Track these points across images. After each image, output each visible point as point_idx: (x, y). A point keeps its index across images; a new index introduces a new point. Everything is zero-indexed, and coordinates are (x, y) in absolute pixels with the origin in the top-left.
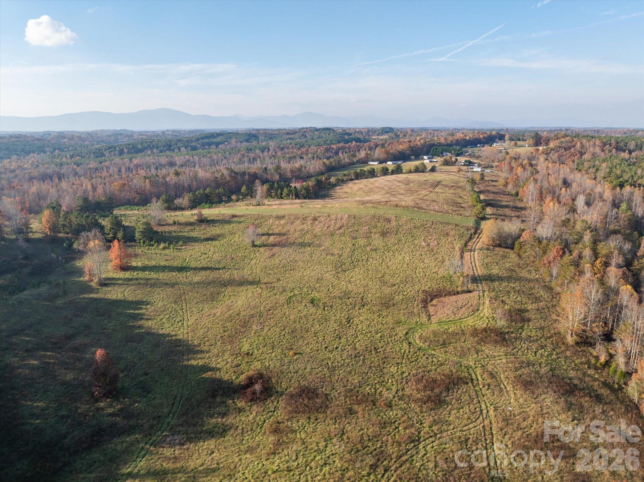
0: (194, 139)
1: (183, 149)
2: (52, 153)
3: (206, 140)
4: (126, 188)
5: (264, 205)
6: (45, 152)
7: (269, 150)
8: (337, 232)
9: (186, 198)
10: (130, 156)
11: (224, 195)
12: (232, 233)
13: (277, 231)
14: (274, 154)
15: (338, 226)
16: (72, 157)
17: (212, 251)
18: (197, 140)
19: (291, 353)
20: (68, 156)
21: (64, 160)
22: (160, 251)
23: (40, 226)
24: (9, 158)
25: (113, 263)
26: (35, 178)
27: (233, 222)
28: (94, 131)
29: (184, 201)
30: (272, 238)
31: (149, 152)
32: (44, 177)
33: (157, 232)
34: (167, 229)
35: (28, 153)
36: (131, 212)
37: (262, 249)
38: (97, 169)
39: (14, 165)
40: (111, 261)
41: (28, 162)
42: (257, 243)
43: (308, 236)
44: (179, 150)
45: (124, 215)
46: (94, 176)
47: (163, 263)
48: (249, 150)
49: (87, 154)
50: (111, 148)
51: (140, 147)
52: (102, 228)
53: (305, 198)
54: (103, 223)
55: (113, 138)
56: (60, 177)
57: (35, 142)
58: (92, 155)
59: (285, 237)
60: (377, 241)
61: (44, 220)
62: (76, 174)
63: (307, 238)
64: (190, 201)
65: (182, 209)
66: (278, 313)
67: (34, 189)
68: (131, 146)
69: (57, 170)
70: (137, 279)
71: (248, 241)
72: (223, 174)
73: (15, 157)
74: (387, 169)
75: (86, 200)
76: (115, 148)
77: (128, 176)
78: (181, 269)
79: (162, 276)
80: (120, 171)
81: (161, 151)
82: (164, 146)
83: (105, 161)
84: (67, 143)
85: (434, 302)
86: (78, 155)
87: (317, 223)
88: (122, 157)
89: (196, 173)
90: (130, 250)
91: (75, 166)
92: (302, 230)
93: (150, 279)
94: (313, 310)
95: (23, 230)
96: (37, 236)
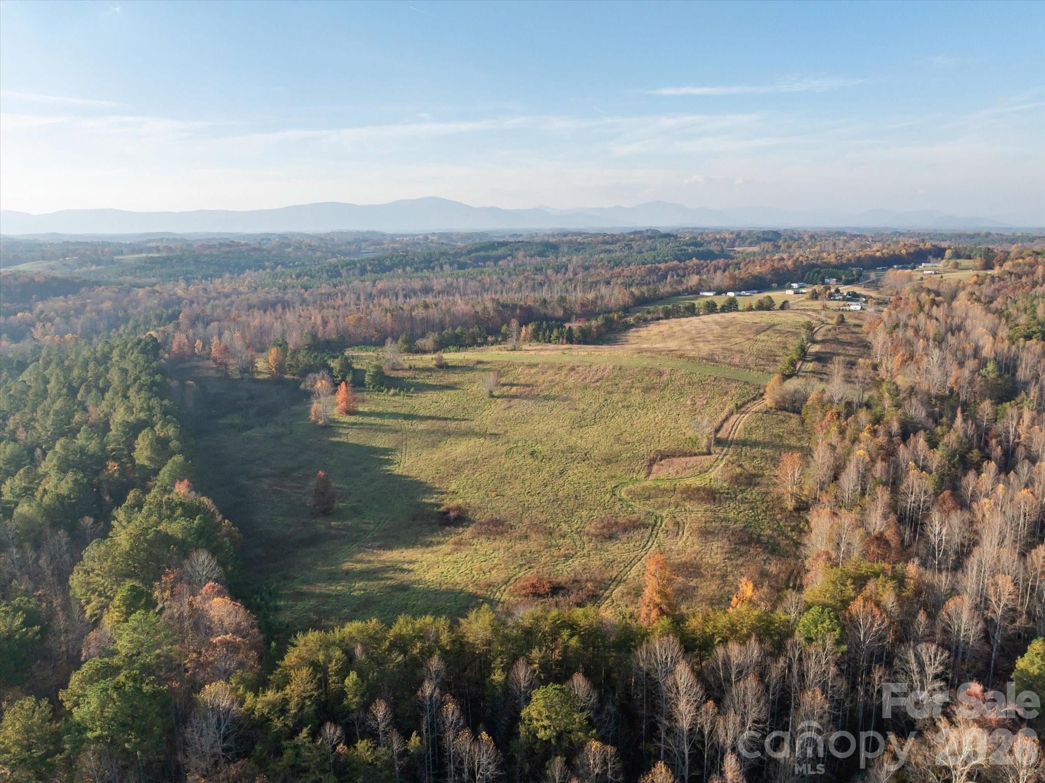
0: (465, 252)
1: (447, 267)
2: (272, 269)
3: (482, 253)
4: (363, 323)
5: (521, 350)
6: (264, 268)
7: (566, 269)
8: (592, 385)
9: (431, 338)
10: (374, 276)
11: (480, 336)
12: (471, 382)
13: (522, 381)
14: (571, 276)
15: (596, 378)
16: (298, 276)
17: (445, 399)
18: (469, 252)
19: (494, 494)
20: (294, 276)
21: (289, 280)
22: (389, 398)
23: (266, 365)
24: (221, 277)
25: (340, 407)
26: (254, 306)
27: (476, 370)
28: (328, 234)
29: (428, 342)
30: (514, 389)
31: (400, 271)
32: (266, 306)
33: (388, 377)
34: (400, 374)
35: (242, 270)
36: (364, 354)
37: (499, 401)
38: (329, 295)
39: (227, 288)
40: (337, 404)
41: (244, 282)
42: (496, 393)
43: (557, 388)
44: (442, 268)
45: (357, 357)
46: (325, 305)
47: (390, 410)
48: (538, 270)
49: (318, 272)
50: (351, 265)
51: (388, 263)
52: (330, 370)
53: (579, 343)
54: (332, 365)
55: (354, 247)
56: (286, 305)
57: (252, 253)
58: (325, 275)
59: (529, 389)
60: (636, 397)
61: (270, 358)
62: (304, 301)
63: (555, 391)
64: (435, 342)
65: (424, 352)
66: (494, 462)
67: (256, 322)
68: (376, 262)
69: (280, 295)
70: (361, 424)
71: (486, 391)
72: (486, 308)
73: (227, 275)
74: (715, 305)
75: (314, 337)
76: (355, 265)
77: (368, 307)
78: (407, 417)
79: (387, 422)
80: (358, 298)
81: (417, 270)
82: (421, 262)
83: (341, 283)
84: (292, 255)
85: (663, 462)
86: (306, 274)
87: (572, 373)
88: (362, 278)
89: (454, 303)
90: (358, 395)
91: (303, 291)
92: (552, 381)
93: (375, 425)
94: (530, 460)
95: (248, 369)
96: (261, 377)
